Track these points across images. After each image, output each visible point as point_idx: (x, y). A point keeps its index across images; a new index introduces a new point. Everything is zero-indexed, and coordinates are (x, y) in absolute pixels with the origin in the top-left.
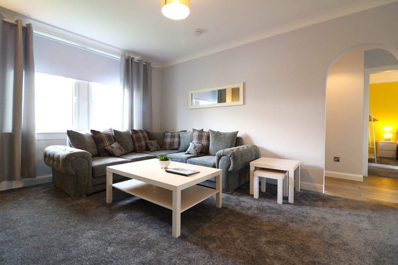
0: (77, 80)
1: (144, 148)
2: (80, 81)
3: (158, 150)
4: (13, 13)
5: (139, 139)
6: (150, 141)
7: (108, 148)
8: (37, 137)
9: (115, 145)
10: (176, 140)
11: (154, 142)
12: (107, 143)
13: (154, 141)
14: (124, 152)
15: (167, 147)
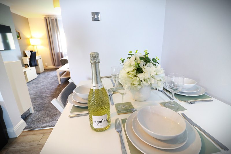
4: (53, 15)
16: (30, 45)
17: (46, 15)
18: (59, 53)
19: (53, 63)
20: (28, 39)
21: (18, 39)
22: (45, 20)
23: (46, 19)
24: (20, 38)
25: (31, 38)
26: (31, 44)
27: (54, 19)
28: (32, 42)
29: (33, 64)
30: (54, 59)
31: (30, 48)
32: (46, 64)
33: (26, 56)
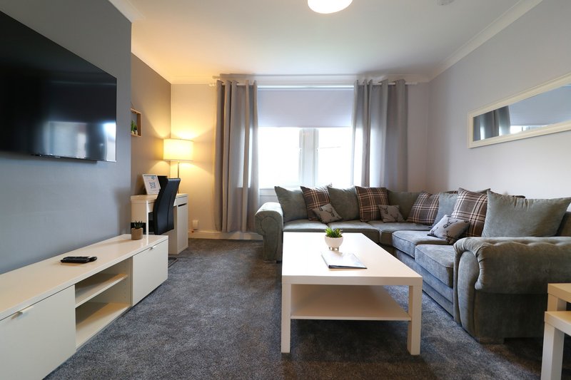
0: (301, 129)
1: (373, 215)
2: (305, 129)
3: (396, 221)
4: (244, 76)
5: (366, 202)
6: (384, 206)
7: (317, 210)
8: (259, 192)
9: (327, 207)
10: (432, 207)
11: (393, 209)
12: (317, 204)
13: (393, 206)
14: (335, 218)
15: (415, 218)
16: (162, 159)
17: (223, 76)
18: (242, 189)
19: (218, 223)
20: (162, 140)
21: (132, 136)
22: (220, 89)
23: (223, 87)
24: (139, 134)
25: (170, 137)
26: (164, 158)
27: (244, 87)
28: (169, 149)
29: (161, 223)
30: (224, 208)
31: (160, 168)
32: (195, 222)
33: (143, 191)
